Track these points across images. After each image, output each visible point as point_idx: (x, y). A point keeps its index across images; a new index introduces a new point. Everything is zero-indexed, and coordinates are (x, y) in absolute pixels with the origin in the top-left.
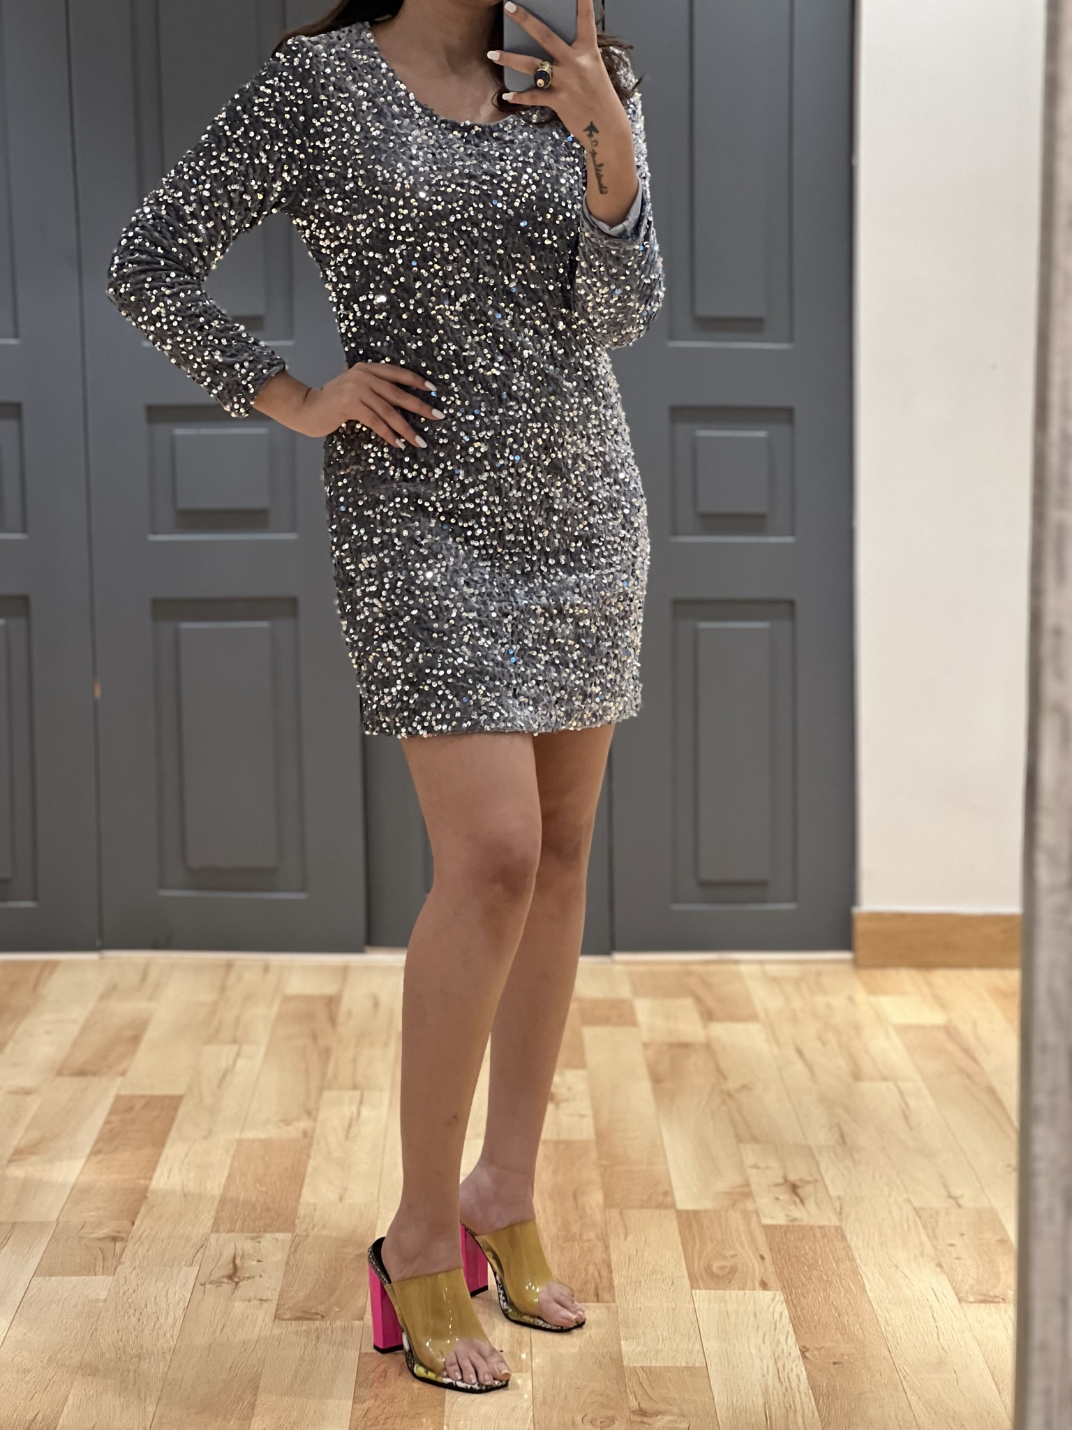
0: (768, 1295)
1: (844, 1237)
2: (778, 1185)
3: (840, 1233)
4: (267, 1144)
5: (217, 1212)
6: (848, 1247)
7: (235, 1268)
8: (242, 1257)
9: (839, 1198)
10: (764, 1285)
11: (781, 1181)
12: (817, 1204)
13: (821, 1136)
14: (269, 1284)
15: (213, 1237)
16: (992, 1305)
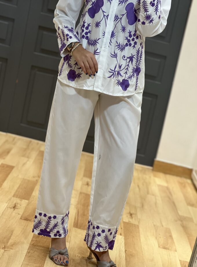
0: (121, 237)
1: (138, 228)
2: (128, 213)
3: (138, 226)
4: (29, 181)
5: (15, 193)
6: (139, 230)
7: (15, 206)
8: (17, 204)
9: (139, 219)
10: (121, 234)
11: (129, 212)
12: (135, 219)
13: (139, 205)
14: (21, 211)
15: (13, 198)
16: (165, 250)
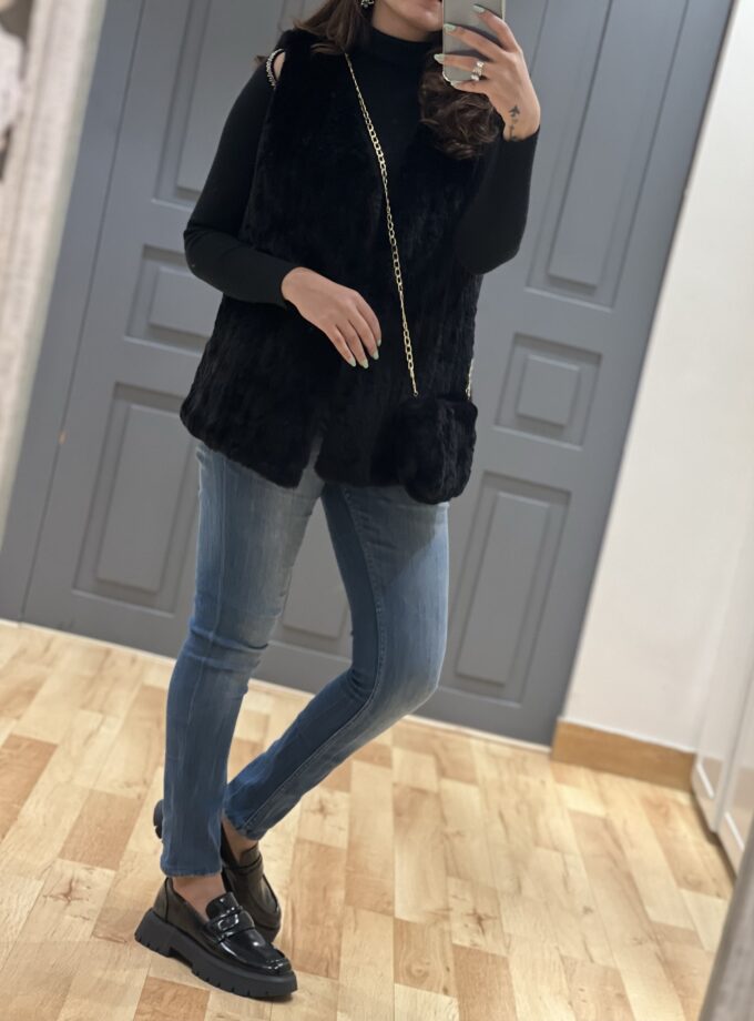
0: (445, 999)
1: (507, 967)
2: (468, 915)
3: (505, 962)
4: (111, 797)
5: (66, 842)
6: (509, 976)
7: (71, 889)
8: (78, 881)
9: (510, 935)
10: (446, 991)
11: (471, 912)
12: (493, 936)
13: (505, 884)
14: (92, 904)
15: (59, 861)
